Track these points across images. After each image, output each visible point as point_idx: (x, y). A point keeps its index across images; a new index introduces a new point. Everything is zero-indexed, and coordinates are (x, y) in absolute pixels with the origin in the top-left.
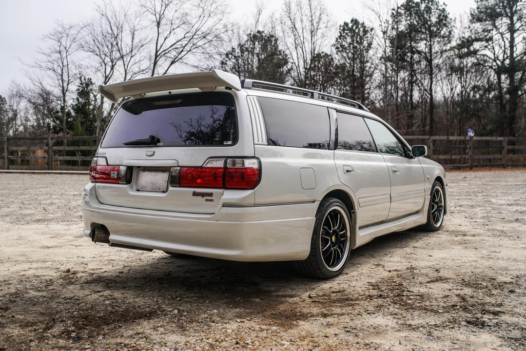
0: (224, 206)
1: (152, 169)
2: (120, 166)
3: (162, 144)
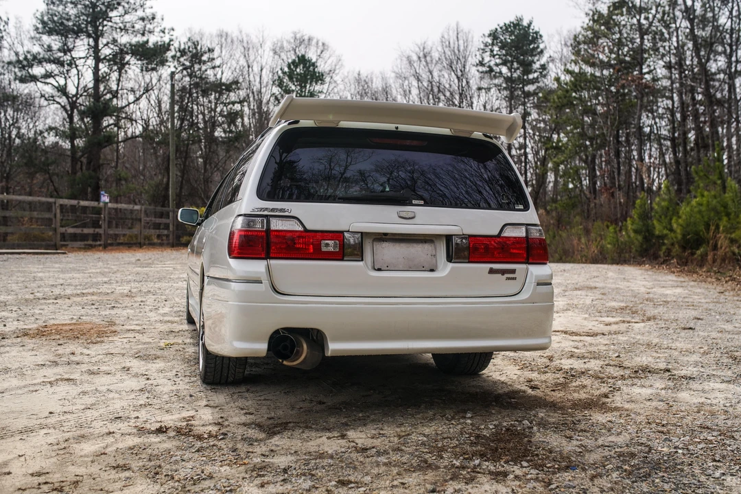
0: (538, 284)
1: (397, 237)
2: (342, 232)
3: (422, 202)
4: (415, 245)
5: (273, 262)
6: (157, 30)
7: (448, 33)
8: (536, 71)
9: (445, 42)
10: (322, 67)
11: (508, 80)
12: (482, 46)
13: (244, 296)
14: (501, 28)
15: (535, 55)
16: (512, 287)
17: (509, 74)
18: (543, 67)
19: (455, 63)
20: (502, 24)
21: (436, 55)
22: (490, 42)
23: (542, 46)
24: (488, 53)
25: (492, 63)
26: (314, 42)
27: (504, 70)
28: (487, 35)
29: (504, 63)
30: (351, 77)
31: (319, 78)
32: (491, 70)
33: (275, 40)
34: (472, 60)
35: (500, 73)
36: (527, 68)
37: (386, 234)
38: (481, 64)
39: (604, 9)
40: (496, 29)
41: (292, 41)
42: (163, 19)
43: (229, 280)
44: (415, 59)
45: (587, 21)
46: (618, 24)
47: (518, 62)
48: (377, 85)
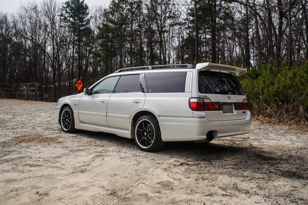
2: (219, 103)
8: (85, 22)
11: (73, 23)
12: (61, 7)
14: (71, 1)
15: (85, 15)
17: (74, 22)
18: (89, 20)
19: (49, 13)
22: (66, 6)
23: (87, 11)
24: (65, 11)
25: (66, 16)
27: (71, 19)
28: (64, 3)
29: (71, 16)
32: (65, 18)
35: (70, 20)
36: (81, 20)
37: (226, 103)
38: (62, 15)
40: (69, 1)
43: (192, 117)
44: (29, 9)
45: (110, 4)
46: (122, 7)
47: (77, 17)
48: (10, 19)
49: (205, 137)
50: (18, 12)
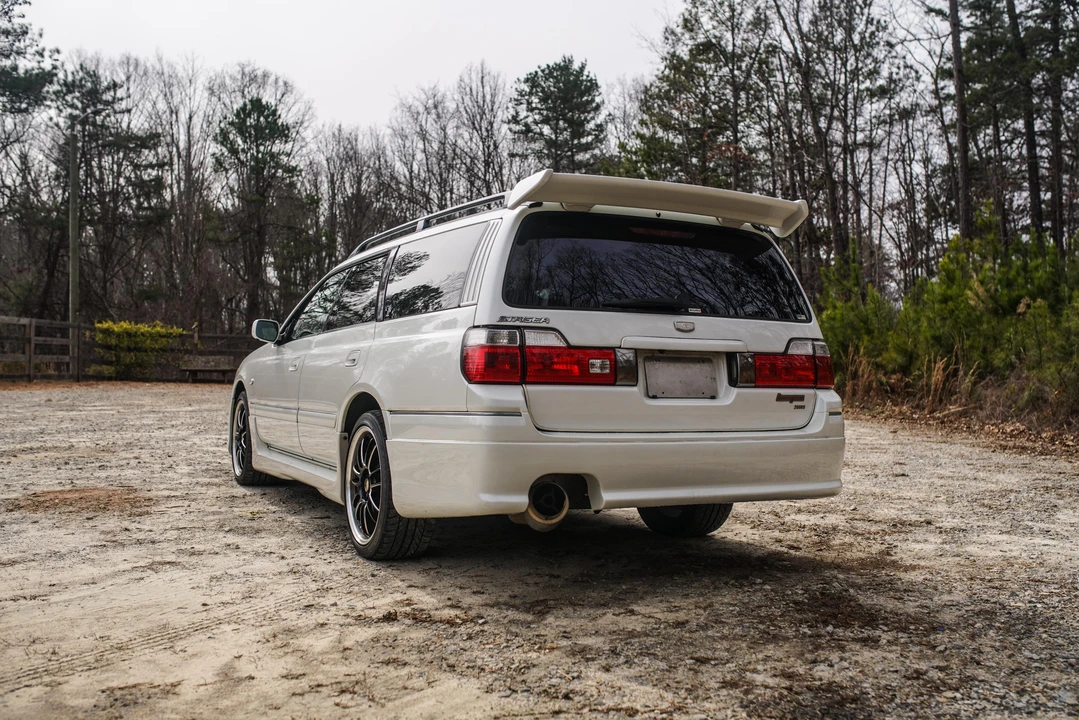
0: (831, 414)
1: (671, 355)
2: (613, 349)
3: (699, 311)
4: (691, 365)
5: (530, 388)
6: (31, 50)
7: (470, 75)
8: (589, 134)
9: (464, 89)
10: (286, 117)
11: (552, 144)
12: (515, 95)
13: (495, 434)
14: (543, 71)
15: (589, 112)
16: (799, 417)
17: (553, 137)
18: (600, 128)
19: (479, 118)
20: (544, 66)
21: (451, 106)
22: (527, 90)
23: (598, 99)
24: (524, 106)
25: (530, 120)
26: (272, 79)
27: (546, 130)
28: (523, 80)
29: (546, 121)
30: (328, 133)
31: (282, 132)
32: (528, 129)
33: (212, 74)
34: (503, 115)
35: (541, 134)
36: (578, 129)
37: (661, 351)
38: (515, 120)
39: (684, 52)
40: (536, 72)
41: (239, 77)
42: (41, 35)
43: (467, 413)
44: (421, 109)
45: (662, 68)
46: (703, 74)
47: (565, 121)
48: (365, 145)
49: (521, 500)
50: (394, 121)
